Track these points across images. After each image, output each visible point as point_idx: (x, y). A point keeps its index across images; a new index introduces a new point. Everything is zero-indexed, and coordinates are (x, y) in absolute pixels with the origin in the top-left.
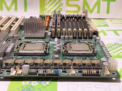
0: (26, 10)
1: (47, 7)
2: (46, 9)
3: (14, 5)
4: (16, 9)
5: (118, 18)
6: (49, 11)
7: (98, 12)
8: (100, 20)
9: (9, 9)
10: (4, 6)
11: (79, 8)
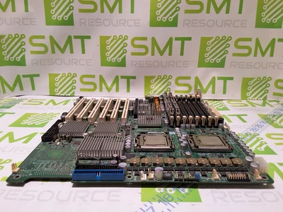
0: (128, 91)
1: (152, 87)
2: (152, 90)
3: (115, 86)
4: (117, 90)
5: (236, 98)
6: (155, 91)
7: (213, 92)
8: (216, 102)
9: (109, 90)
10: (104, 86)
11: (190, 88)
